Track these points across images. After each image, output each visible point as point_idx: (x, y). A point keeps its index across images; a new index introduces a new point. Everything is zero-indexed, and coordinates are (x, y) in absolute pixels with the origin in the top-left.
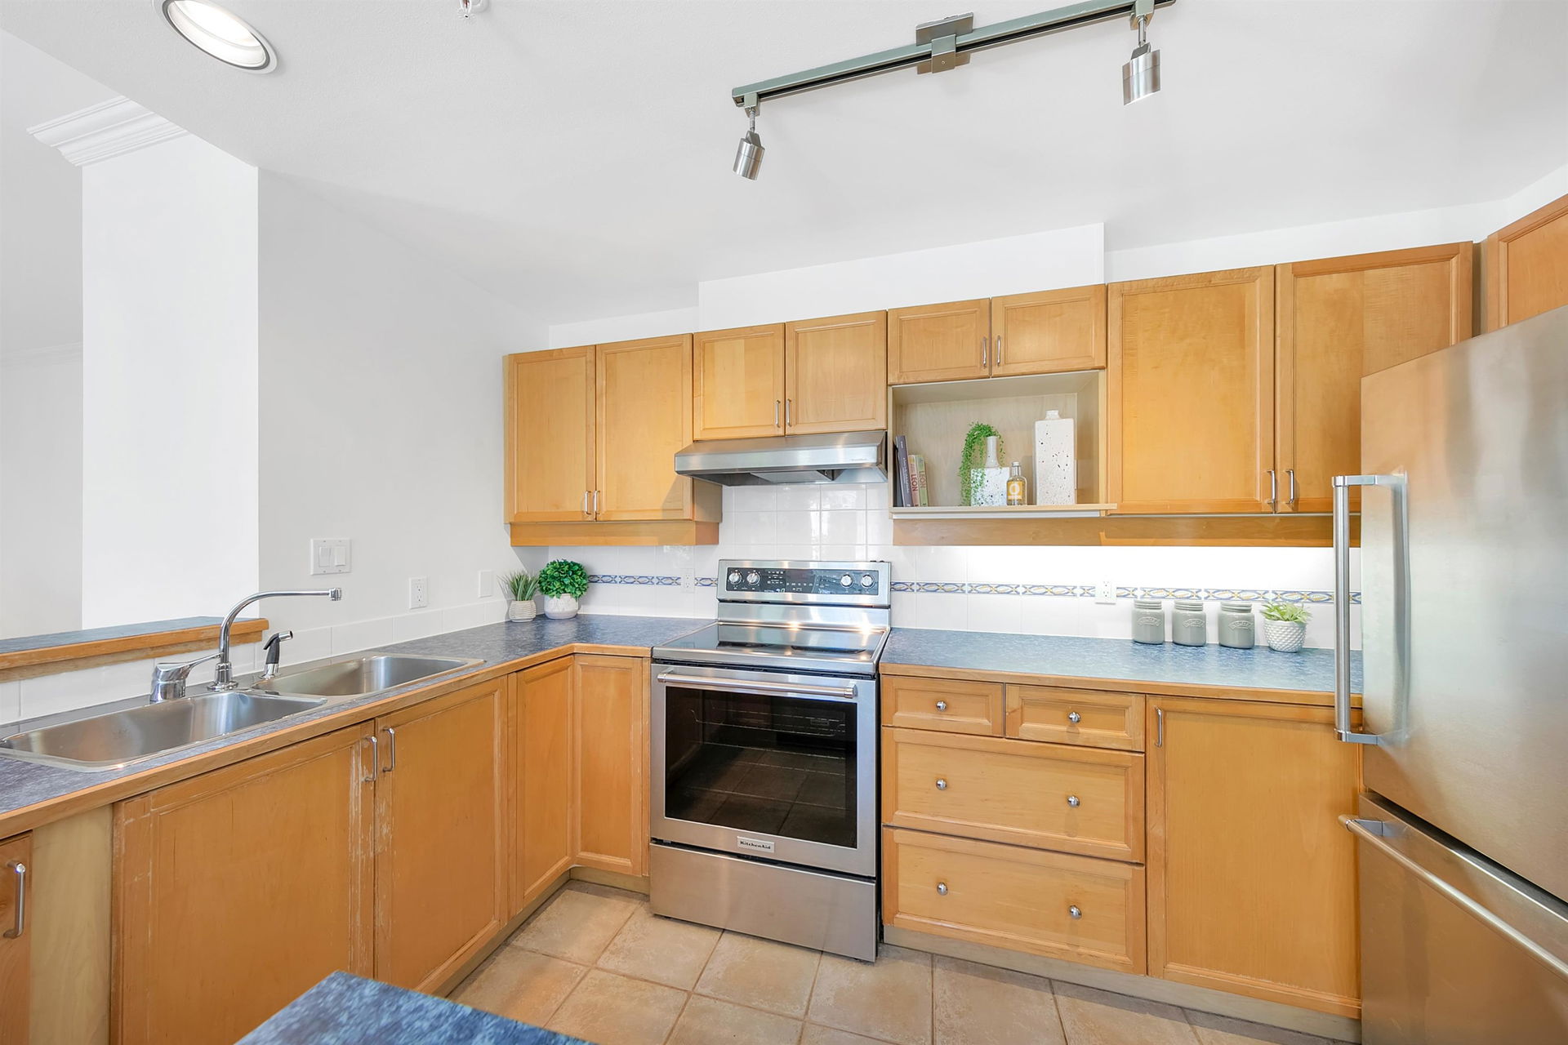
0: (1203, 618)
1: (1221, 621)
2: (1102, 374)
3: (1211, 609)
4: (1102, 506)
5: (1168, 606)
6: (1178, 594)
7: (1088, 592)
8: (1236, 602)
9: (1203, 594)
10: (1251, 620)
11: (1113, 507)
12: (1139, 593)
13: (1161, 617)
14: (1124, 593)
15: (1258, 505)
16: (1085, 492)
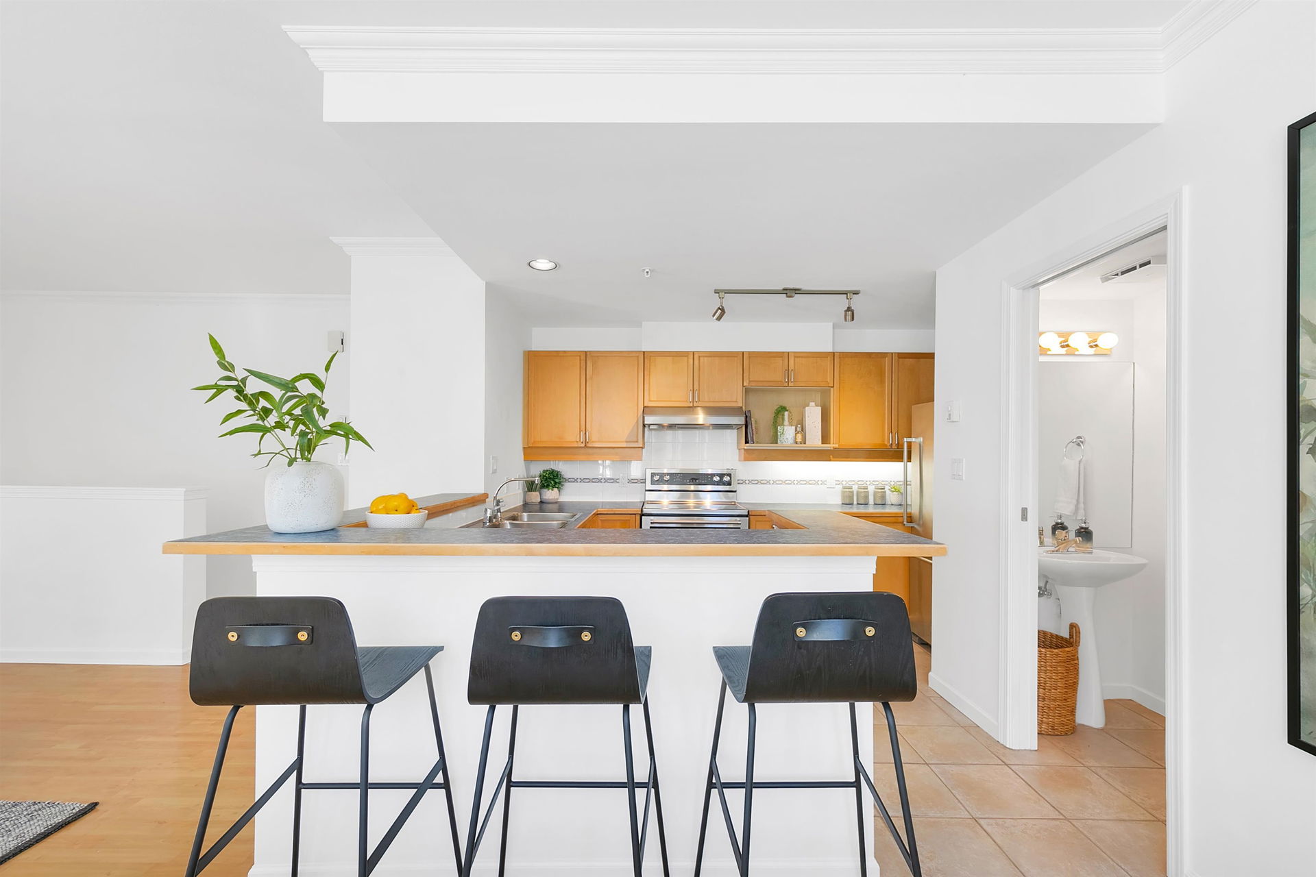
0: (868, 492)
1: (875, 493)
2: (832, 389)
3: (871, 489)
4: (831, 445)
5: (855, 488)
6: (859, 483)
7: (823, 483)
8: (880, 485)
9: (868, 483)
10: (885, 492)
11: (837, 446)
12: (844, 483)
13: (852, 492)
14: (838, 483)
15: (886, 446)
16: (825, 438)
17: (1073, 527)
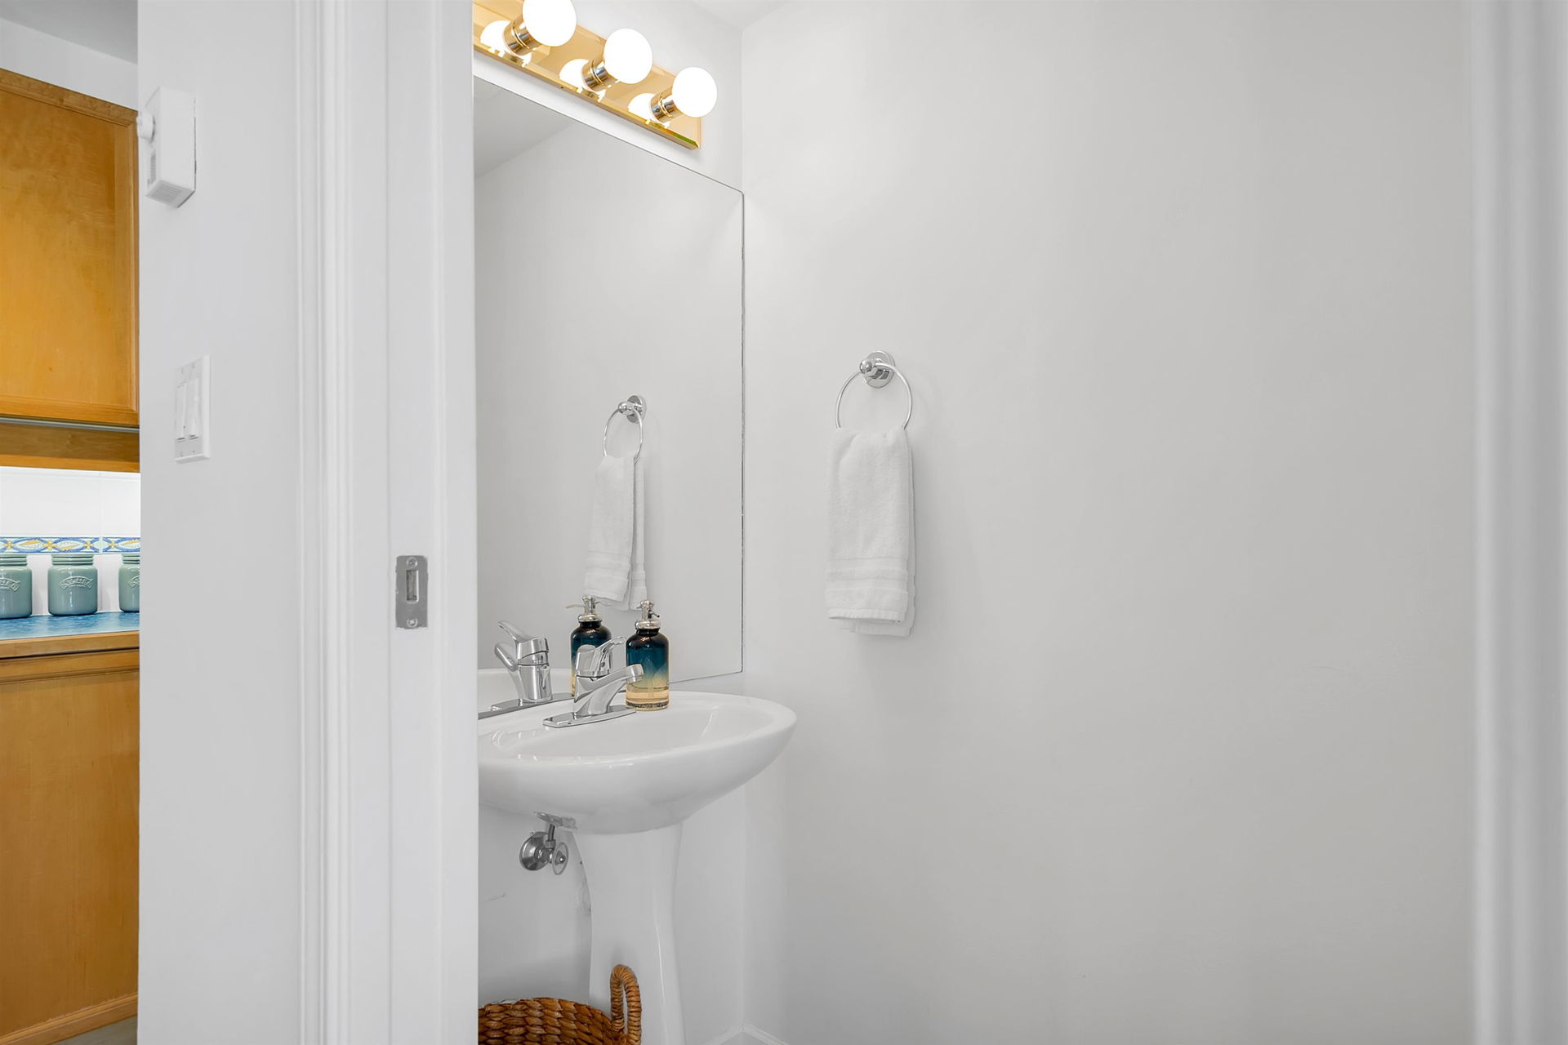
17: (621, 633)
